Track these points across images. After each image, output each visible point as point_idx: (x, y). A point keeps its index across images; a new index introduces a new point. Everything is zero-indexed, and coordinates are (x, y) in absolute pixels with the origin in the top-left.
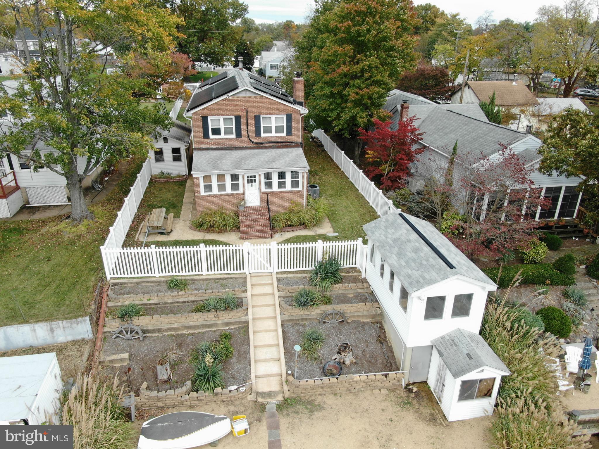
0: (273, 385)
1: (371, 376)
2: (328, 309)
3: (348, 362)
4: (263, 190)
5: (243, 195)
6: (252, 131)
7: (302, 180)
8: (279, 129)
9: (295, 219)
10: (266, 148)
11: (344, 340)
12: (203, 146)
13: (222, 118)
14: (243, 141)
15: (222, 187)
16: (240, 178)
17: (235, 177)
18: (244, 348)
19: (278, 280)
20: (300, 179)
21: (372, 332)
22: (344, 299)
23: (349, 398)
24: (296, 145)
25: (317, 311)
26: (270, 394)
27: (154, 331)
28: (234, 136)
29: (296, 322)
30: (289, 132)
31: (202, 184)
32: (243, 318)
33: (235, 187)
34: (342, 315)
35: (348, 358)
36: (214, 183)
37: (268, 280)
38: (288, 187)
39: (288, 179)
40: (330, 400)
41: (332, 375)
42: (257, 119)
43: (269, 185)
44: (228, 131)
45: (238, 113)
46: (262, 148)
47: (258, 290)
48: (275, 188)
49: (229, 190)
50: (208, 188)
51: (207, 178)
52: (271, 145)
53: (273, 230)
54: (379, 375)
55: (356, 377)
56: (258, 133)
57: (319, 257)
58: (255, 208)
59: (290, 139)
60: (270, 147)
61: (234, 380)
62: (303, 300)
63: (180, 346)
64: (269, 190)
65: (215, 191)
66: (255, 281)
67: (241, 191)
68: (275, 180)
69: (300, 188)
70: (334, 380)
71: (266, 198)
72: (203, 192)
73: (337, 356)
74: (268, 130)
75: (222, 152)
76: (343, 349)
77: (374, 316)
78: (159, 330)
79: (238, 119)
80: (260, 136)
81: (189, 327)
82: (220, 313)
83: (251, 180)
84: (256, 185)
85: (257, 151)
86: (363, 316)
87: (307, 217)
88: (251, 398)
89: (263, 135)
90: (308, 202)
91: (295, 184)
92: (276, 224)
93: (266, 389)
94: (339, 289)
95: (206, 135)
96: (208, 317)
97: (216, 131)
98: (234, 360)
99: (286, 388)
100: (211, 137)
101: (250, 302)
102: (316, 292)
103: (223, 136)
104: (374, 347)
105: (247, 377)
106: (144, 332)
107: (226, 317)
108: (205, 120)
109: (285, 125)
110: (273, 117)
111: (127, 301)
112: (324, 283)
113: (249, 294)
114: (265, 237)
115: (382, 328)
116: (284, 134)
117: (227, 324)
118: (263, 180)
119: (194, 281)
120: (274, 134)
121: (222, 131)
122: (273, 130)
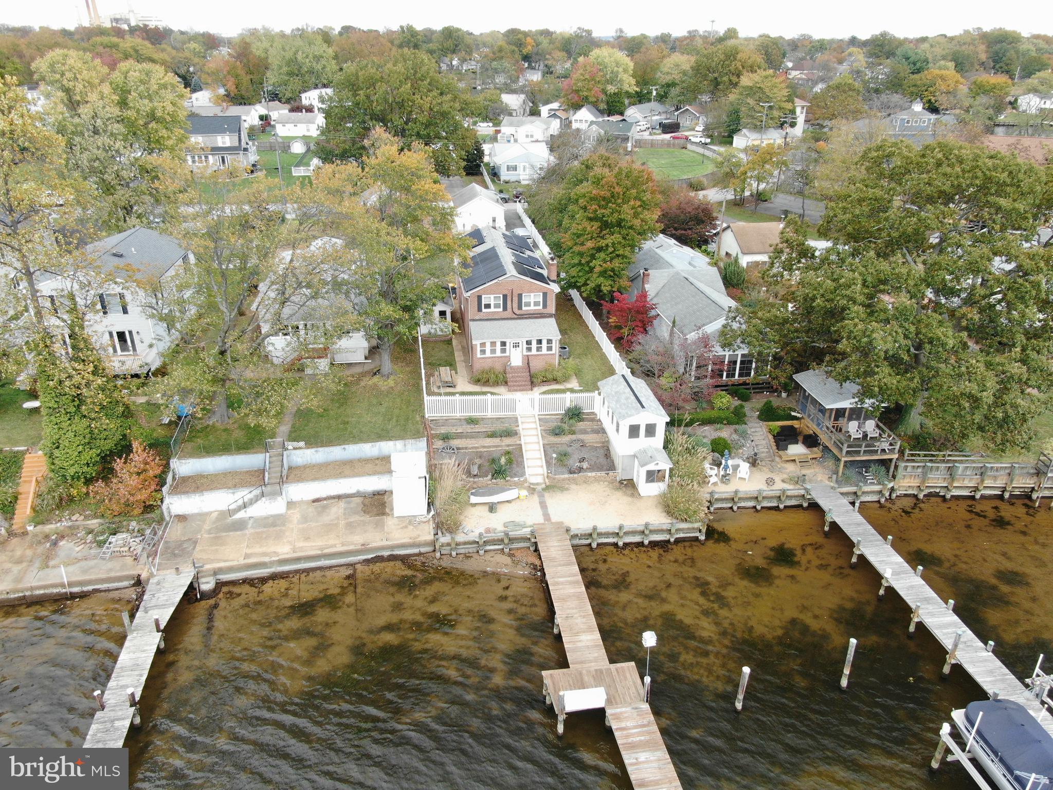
0: (539, 480)
1: (599, 474)
2: (574, 437)
3: (585, 467)
4: (525, 353)
5: (509, 357)
6: (515, 305)
7: (556, 346)
8: (536, 304)
9: (550, 376)
10: (526, 318)
11: (582, 455)
12: (477, 318)
13: (492, 296)
14: (508, 314)
15: (493, 351)
16: (508, 344)
17: (503, 344)
18: (520, 460)
19: (540, 419)
20: (553, 345)
21: (602, 452)
22: (585, 432)
23: (585, 485)
24: (550, 316)
25: (566, 439)
26: (537, 484)
27: (463, 448)
28: (501, 309)
29: (552, 445)
30: (545, 306)
31: (479, 349)
32: (518, 442)
33: (503, 351)
34: (582, 441)
35: (585, 465)
36: (488, 348)
37: (532, 420)
38: (544, 351)
39: (544, 345)
40: (573, 487)
41: (574, 473)
42: (520, 296)
43: (529, 349)
44: (497, 306)
45: (505, 292)
46: (523, 318)
47: (526, 426)
48: (534, 351)
49: (498, 353)
50: (483, 352)
51: (483, 345)
52: (530, 316)
53: (533, 384)
54: (603, 474)
55: (590, 474)
56: (520, 308)
57: (568, 404)
58: (518, 367)
59: (545, 311)
60: (529, 318)
61: (515, 475)
62: (557, 431)
63: (480, 457)
64: (529, 353)
65: (488, 354)
66: (523, 420)
67: (507, 354)
68: (534, 345)
69: (553, 352)
70: (576, 475)
71: (527, 360)
72: (479, 355)
73: (578, 464)
74: (528, 304)
75: (492, 322)
76: (582, 460)
77: (603, 443)
78: (466, 448)
79: (505, 297)
80: (522, 310)
81: (484, 447)
82: (503, 438)
83: (516, 345)
84: (519, 349)
85: (519, 321)
86: (596, 442)
87: (559, 375)
88: (526, 485)
89: (524, 308)
90: (559, 363)
91: (550, 349)
92: (535, 380)
93: (535, 482)
94: (581, 425)
95: (480, 310)
96: (496, 441)
97: (488, 306)
98: (514, 466)
99: (547, 480)
100: (484, 310)
101: (522, 433)
102: (566, 427)
103: (492, 309)
104: (602, 460)
105: (523, 474)
106: (458, 449)
107: (507, 441)
108: (479, 298)
109: (541, 300)
110: (532, 295)
111: (443, 430)
112: (571, 421)
113: (520, 428)
114: (526, 390)
115: (608, 450)
116: (541, 307)
117: (508, 446)
118: (525, 346)
119: (483, 419)
120: (533, 307)
121: (492, 306)
122: (532, 304)
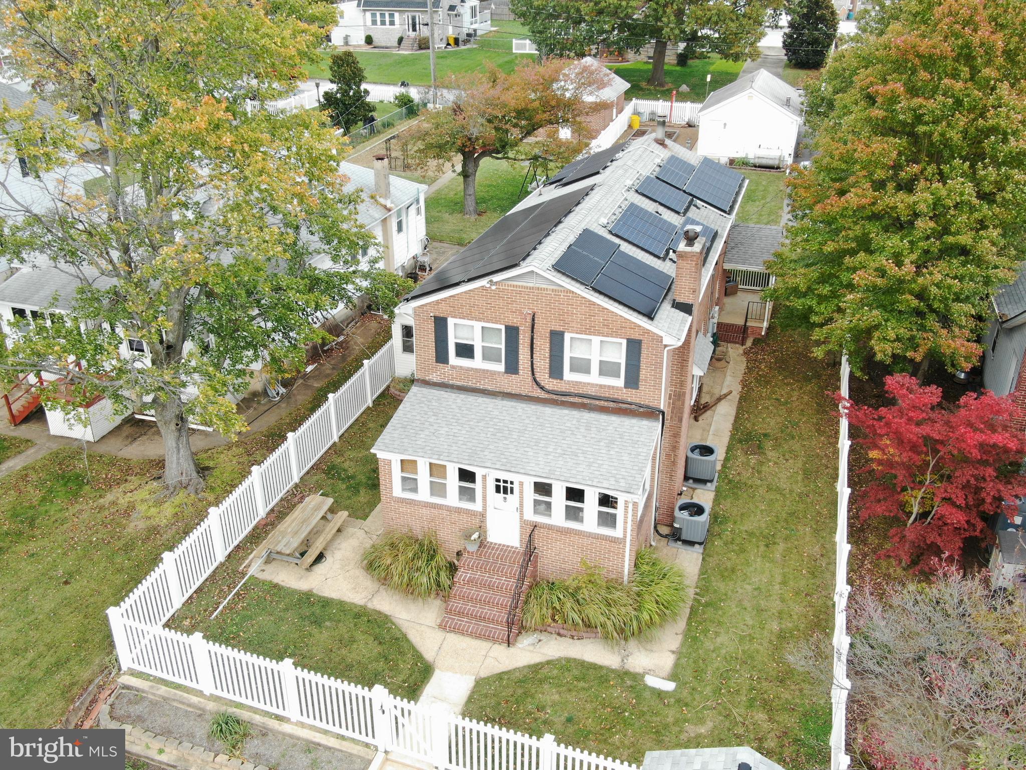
4: (530, 515)
5: (483, 515)
6: (543, 363)
7: (624, 517)
8: (607, 369)
10: (573, 405)
12: (434, 377)
13: (478, 325)
14: (521, 382)
15: (438, 489)
16: (479, 479)
17: (467, 475)
20: (619, 514)
24: (648, 413)
28: (501, 367)
30: (632, 380)
33: (466, 494)
38: (590, 523)
39: (591, 506)
42: (556, 339)
43: (544, 507)
44: (488, 355)
45: (514, 321)
46: (564, 404)
48: (558, 517)
49: (452, 498)
50: (410, 484)
51: (408, 465)
52: (586, 401)
56: (556, 370)
58: (504, 550)
59: (631, 396)
60: (583, 406)
64: (541, 519)
65: (424, 494)
68: (559, 501)
69: (618, 533)
71: (533, 537)
72: (398, 491)
74: (581, 366)
75: (471, 399)
79: (512, 333)
80: (562, 379)
83: (502, 488)
84: (513, 499)
85: (548, 410)
89: (568, 375)
90: (633, 571)
91: (606, 520)
95: (442, 357)
97: (465, 351)
100: (453, 360)
108: (440, 324)
109: (623, 361)
110: (596, 340)
114: (495, 641)
116: (620, 382)
118: (530, 495)
119: (264, 732)
120: (594, 379)
121: (478, 352)
122: (595, 368)
